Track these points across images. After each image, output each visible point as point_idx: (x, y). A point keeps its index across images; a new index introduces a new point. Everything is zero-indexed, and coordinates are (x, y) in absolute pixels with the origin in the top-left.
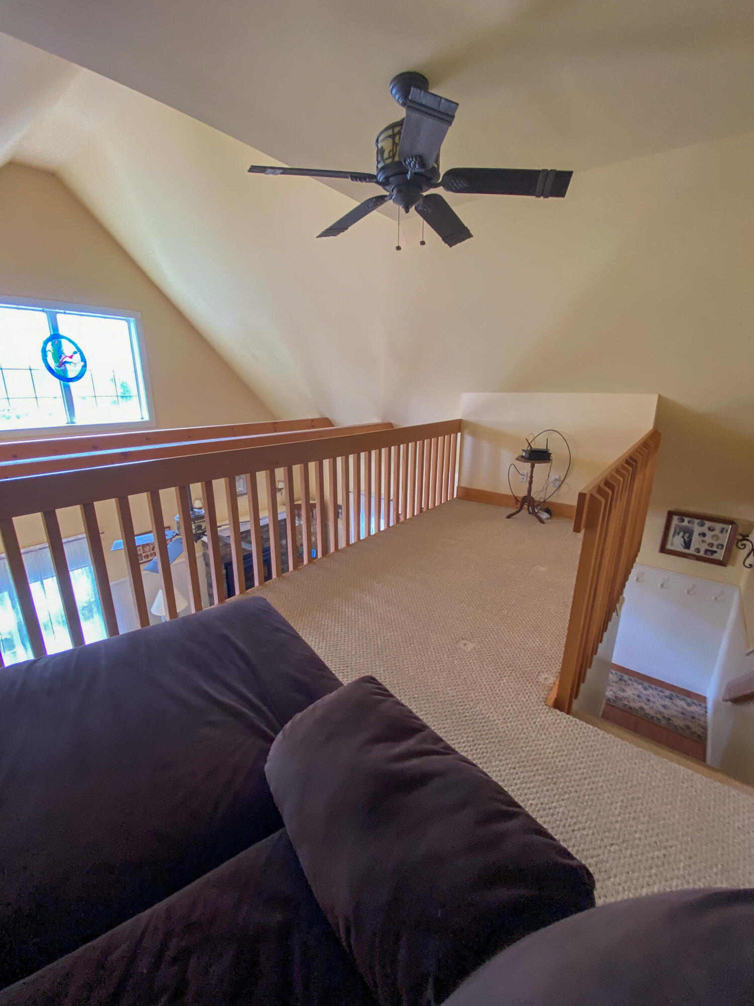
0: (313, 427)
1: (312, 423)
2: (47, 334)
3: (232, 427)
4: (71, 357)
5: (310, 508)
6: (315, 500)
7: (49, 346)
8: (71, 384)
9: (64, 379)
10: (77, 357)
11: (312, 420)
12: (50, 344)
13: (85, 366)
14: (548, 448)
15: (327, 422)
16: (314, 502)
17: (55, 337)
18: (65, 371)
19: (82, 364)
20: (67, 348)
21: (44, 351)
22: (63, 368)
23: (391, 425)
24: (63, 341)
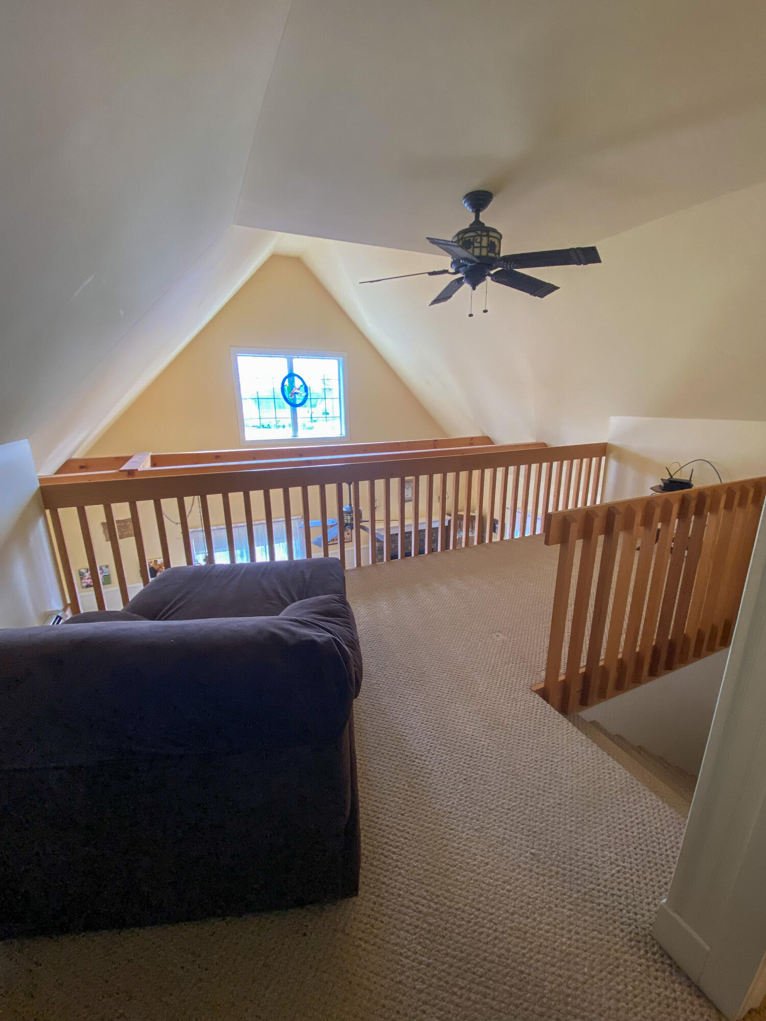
0: (472, 444)
1: (472, 441)
2: (286, 374)
3: (398, 444)
4: (299, 389)
5: (471, 519)
6: (476, 514)
7: (287, 383)
8: (298, 409)
9: (294, 406)
10: (303, 389)
11: (472, 438)
12: (287, 380)
13: (307, 396)
14: (692, 479)
15: (487, 440)
16: (474, 514)
17: (291, 375)
18: (295, 399)
19: (305, 394)
20: (298, 383)
21: (283, 384)
22: (293, 397)
23: (545, 444)
24: (296, 378)
